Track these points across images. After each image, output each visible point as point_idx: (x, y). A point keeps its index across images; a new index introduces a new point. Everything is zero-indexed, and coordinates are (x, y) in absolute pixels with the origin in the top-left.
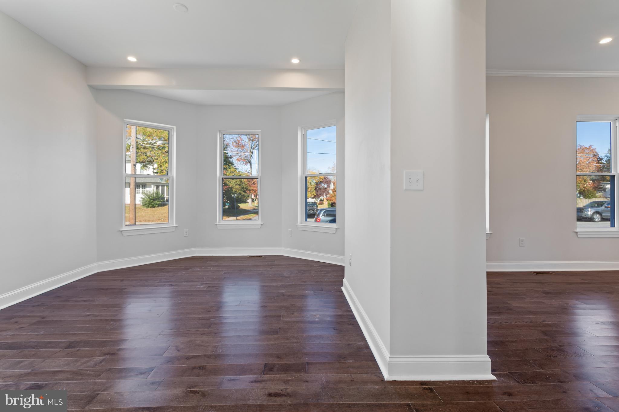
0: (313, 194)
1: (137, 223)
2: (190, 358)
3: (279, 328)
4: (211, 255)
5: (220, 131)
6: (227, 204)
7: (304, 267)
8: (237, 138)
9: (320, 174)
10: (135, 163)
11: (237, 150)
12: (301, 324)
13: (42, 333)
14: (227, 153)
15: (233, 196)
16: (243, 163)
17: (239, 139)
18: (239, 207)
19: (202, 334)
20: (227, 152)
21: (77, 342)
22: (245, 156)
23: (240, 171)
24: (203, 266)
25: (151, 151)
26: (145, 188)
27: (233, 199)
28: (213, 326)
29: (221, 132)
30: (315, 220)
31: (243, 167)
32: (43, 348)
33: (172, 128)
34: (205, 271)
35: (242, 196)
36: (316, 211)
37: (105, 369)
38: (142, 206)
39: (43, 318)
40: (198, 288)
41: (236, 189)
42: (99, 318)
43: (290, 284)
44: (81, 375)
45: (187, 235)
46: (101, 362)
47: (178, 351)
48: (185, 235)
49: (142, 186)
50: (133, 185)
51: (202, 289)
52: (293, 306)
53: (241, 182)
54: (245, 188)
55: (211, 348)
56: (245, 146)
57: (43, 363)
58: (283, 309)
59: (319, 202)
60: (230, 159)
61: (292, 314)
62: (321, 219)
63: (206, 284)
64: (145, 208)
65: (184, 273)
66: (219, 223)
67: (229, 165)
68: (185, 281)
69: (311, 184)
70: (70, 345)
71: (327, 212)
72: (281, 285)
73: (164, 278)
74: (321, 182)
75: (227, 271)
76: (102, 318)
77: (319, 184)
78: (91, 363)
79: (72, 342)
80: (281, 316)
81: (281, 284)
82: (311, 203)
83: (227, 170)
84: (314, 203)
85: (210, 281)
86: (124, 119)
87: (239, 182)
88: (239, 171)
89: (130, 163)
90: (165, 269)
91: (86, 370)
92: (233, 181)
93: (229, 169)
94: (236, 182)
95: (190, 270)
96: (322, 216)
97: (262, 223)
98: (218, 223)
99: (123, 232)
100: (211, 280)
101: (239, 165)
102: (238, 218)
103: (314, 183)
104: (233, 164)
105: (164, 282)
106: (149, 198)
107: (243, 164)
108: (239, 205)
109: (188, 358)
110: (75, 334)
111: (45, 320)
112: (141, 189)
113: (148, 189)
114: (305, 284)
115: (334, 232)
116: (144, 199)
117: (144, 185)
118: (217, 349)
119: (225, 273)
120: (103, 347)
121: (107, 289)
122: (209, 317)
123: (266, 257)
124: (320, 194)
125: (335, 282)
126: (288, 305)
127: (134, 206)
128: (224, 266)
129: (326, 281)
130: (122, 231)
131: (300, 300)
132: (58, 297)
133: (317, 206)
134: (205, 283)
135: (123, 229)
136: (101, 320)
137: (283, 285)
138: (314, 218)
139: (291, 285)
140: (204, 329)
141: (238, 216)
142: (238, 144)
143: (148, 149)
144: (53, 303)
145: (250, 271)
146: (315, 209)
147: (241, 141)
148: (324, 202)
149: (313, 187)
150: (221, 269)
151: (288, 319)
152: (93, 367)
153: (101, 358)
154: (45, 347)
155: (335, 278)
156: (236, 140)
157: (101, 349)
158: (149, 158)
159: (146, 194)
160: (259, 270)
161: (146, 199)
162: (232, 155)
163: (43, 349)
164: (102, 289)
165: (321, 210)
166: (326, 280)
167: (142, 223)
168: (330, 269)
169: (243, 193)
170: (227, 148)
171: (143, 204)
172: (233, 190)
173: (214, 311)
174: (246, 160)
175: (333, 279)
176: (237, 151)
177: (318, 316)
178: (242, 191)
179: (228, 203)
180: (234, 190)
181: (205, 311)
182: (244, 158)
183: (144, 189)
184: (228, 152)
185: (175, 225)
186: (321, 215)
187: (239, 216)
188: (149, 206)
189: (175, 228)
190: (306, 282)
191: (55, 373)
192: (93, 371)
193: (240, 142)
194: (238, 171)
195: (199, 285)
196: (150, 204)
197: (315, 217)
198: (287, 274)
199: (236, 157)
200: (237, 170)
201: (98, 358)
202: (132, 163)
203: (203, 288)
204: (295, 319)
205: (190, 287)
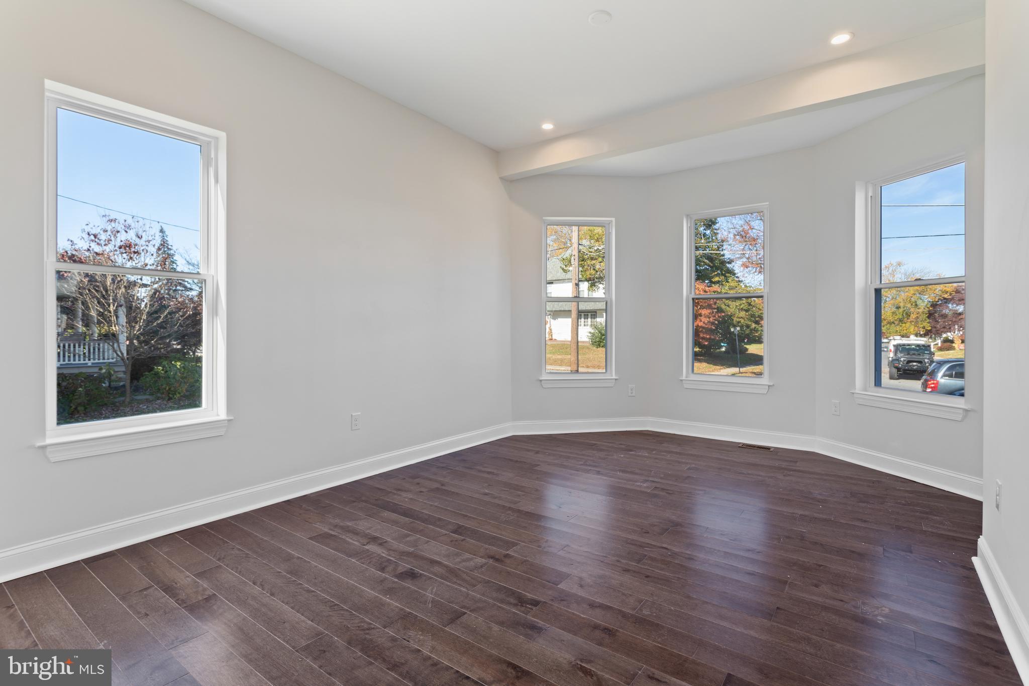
0: (924, 328)
1: (581, 370)
2: (596, 607)
3: (778, 608)
4: (673, 433)
5: (687, 216)
6: (722, 344)
7: (869, 486)
8: (742, 226)
9: (916, 280)
10: (577, 282)
11: (742, 247)
12: (834, 617)
13: (436, 504)
14: (723, 255)
15: (732, 330)
16: (754, 270)
17: (746, 227)
18: (747, 349)
19: (624, 570)
20: (722, 253)
21: (466, 528)
22: (758, 257)
23: (748, 285)
24: (654, 450)
25: (601, 262)
26: (594, 318)
27: (734, 336)
28: (646, 561)
29: (690, 217)
30: (923, 384)
31: (755, 278)
32: (431, 525)
33: (609, 222)
34: (656, 459)
35: (751, 330)
36: (927, 364)
37: (483, 578)
38: (591, 344)
39: (443, 485)
40: (638, 485)
41: (739, 318)
42: (497, 501)
43: (824, 517)
44: (457, 576)
45: (633, 394)
46: (482, 567)
47: (581, 586)
48: (630, 394)
49: (592, 315)
50: (574, 314)
51: (643, 490)
52: (822, 568)
53: (750, 304)
54: (757, 316)
55: (632, 601)
56: (757, 239)
57: (426, 545)
58: (795, 568)
59: (940, 345)
60: (728, 265)
61: (816, 586)
62: (939, 383)
63: (653, 481)
64: (595, 348)
65: (622, 456)
66: (687, 377)
67: (725, 276)
68: (620, 471)
69: (916, 305)
70: (459, 530)
71: (958, 368)
72: (800, 515)
73: (592, 458)
74: (946, 301)
75: (694, 465)
76: (500, 502)
77: (940, 305)
78: (472, 564)
79: (460, 527)
80: (787, 582)
81: (801, 512)
82: (913, 347)
83: (722, 284)
84: (924, 346)
85: (661, 478)
86: (544, 218)
87: (746, 304)
88: (746, 286)
89: (571, 282)
90: (596, 444)
91: (463, 571)
92: (733, 304)
93: (727, 283)
94: (740, 305)
95: (632, 453)
96: (944, 375)
97: (772, 384)
98: (684, 378)
99: (543, 382)
100: (663, 476)
101: (746, 275)
102: (742, 370)
103: (926, 303)
104: (734, 274)
105: (590, 465)
106: (600, 332)
107: (753, 273)
108: (745, 347)
109: (592, 605)
110: (466, 516)
111: (444, 488)
112: (589, 320)
113: (598, 320)
114: (863, 525)
115: (959, 418)
116: (593, 334)
117: (594, 314)
118: (642, 606)
119: (689, 469)
120: (490, 544)
121: (517, 461)
122: (644, 543)
123: (777, 450)
124: (944, 327)
125: (954, 539)
126: (808, 562)
127: (576, 344)
128: (692, 455)
129: (925, 531)
130: (541, 381)
131: (841, 558)
132: (464, 460)
133: (933, 354)
134: (651, 479)
135: (542, 379)
136: (498, 505)
137: (805, 516)
138: (918, 378)
139: (825, 520)
140: (630, 562)
141: (742, 367)
142: (744, 236)
143: (596, 259)
144: (457, 469)
145: (740, 473)
146: (926, 360)
147: (750, 231)
148: (954, 345)
149: (923, 313)
150: (684, 461)
151: (801, 595)
152: (471, 571)
153: (484, 560)
154: (434, 524)
155: (954, 529)
156: (741, 229)
157: (487, 546)
158: (598, 273)
159: (596, 327)
160: (759, 475)
161: (597, 335)
162: (732, 258)
163: (431, 527)
164: (512, 460)
165: (941, 363)
166: (924, 528)
167: (590, 370)
168: (942, 505)
169: (753, 325)
170: (722, 246)
171: (592, 342)
172: (733, 320)
173: (655, 533)
174: (761, 264)
175: (949, 530)
176: (743, 250)
177: (887, 611)
178: (751, 321)
179: (724, 343)
180: (735, 319)
181: (639, 529)
182: (757, 261)
183: (593, 320)
184: (725, 252)
185: (614, 377)
186: (940, 374)
187: (745, 367)
188: (599, 345)
189: (614, 381)
190: (865, 521)
191: (433, 562)
192: (469, 576)
193: (748, 233)
194: (743, 286)
195: (641, 481)
196: (601, 342)
197: (924, 377)
198: (820, 494)
199: (742, 260)
200: (742, 284)
201: (480, 560)
202: (573, 281)
203: (647, 487)
204: (820, 599)
205: (626, 482)
